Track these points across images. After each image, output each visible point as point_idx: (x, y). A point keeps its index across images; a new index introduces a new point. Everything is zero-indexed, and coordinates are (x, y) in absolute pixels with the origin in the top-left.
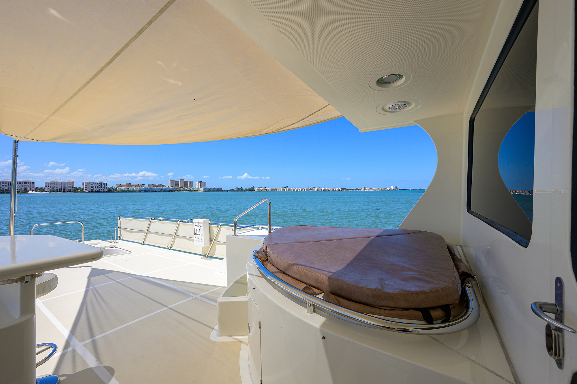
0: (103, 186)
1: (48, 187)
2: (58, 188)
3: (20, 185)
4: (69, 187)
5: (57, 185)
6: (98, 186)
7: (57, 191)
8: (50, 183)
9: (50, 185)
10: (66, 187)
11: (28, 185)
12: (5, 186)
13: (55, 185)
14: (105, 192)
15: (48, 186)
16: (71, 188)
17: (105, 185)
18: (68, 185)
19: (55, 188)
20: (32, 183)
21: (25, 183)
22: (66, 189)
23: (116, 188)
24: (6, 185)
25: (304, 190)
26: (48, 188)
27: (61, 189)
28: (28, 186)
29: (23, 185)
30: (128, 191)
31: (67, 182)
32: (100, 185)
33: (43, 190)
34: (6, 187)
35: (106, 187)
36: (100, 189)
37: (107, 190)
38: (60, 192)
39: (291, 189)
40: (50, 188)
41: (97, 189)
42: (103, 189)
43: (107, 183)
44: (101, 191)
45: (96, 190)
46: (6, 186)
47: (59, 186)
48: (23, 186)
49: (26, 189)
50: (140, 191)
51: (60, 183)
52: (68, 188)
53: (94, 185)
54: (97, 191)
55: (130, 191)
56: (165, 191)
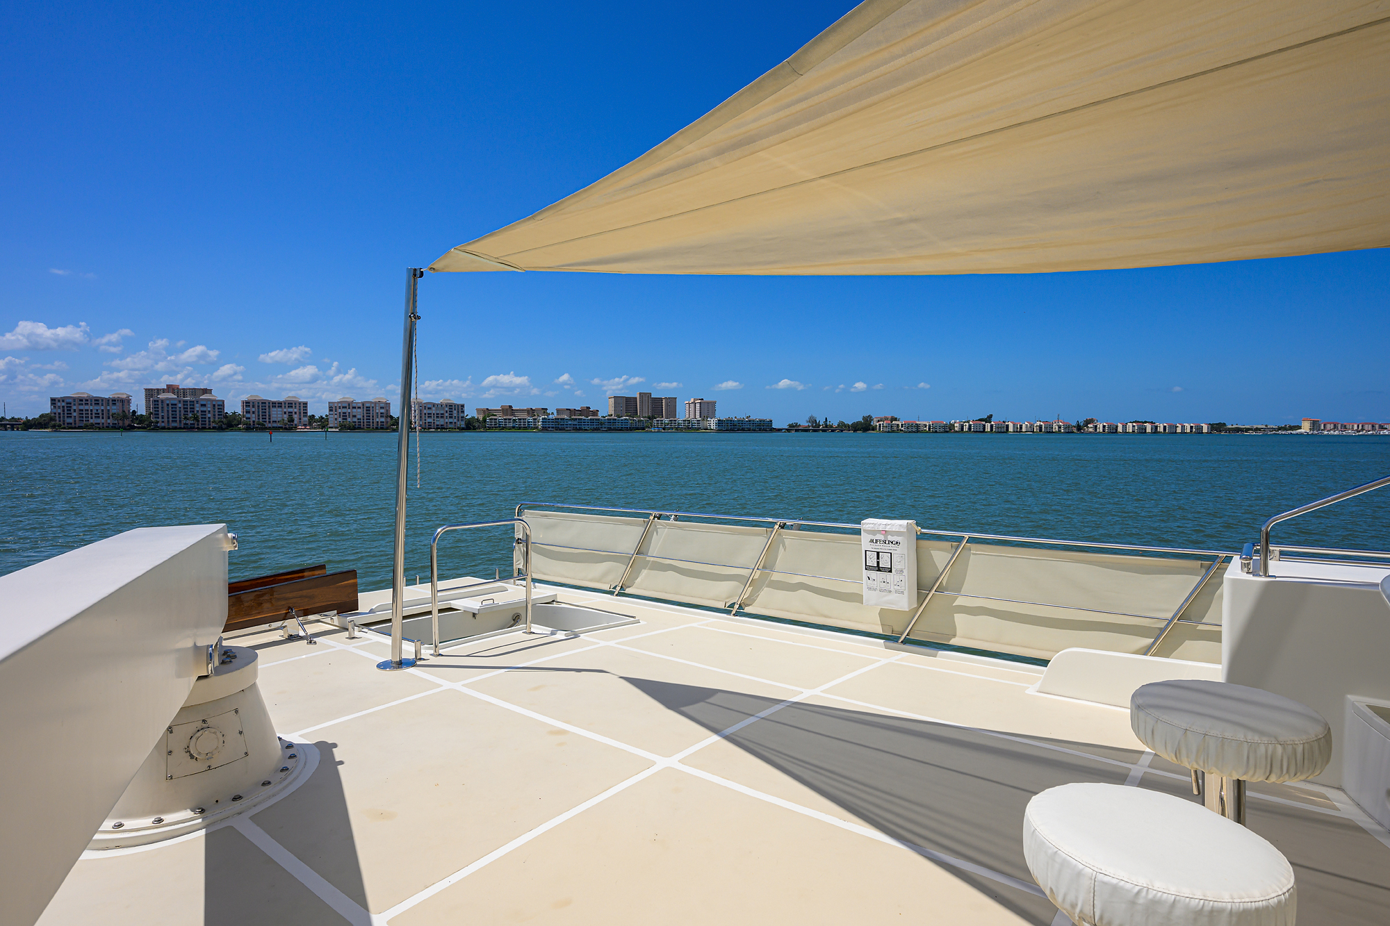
0: (455, 413)
1: (336, 416)
2: (355, 420)
3: (280, 409)
4: (379, 415)
5: (354, 410)
6: (442, 412)
7: (354, 428)
8: (340, 405)
9: (340, 411)
10: (373, 417)
11: (296, 410)
12: (251, 412)
13: (349, 411)
14: (461, 429)
15: (333, 412)
16: (383, 420)
17: (460, 410)
18: (377, 411)
19: (349, 420)
20: (302, 405)
21: (290, 404)
22: (373, 422)
23: (485, 420)
24: (253, 409)
25: (1055, 428)
26: (336, 419)
27: (362, 421)
28: (296, 413)
29: (285, 410)
30: (514, 427)
31: (375, 403)
32: (447, 409)
33: (323, 423)
34: (254, 415)
35: (462, 415)
36: (447, 420)
37: (463, 424)
38: (359, 428)
39: (1007, 426)
40: (340, 419)
41: (441, 422)
42: (455, 421)
43: (463, 406)
44: (450, 426)
45: (438, 423)
46: (253, 412)
47: (359, 413)
48: (285, 413)
49: (293, 421)
50: (545, 429)
51: (360, 405)
52: (377, 420)
53: (434, 411)
54: (441, 428)
55: (520, 428)
56: (610, 430)
